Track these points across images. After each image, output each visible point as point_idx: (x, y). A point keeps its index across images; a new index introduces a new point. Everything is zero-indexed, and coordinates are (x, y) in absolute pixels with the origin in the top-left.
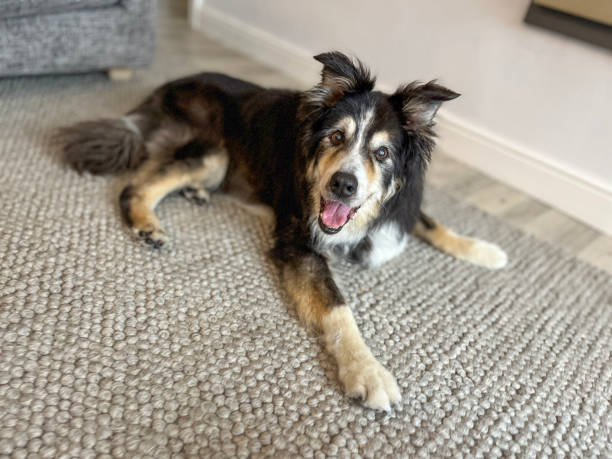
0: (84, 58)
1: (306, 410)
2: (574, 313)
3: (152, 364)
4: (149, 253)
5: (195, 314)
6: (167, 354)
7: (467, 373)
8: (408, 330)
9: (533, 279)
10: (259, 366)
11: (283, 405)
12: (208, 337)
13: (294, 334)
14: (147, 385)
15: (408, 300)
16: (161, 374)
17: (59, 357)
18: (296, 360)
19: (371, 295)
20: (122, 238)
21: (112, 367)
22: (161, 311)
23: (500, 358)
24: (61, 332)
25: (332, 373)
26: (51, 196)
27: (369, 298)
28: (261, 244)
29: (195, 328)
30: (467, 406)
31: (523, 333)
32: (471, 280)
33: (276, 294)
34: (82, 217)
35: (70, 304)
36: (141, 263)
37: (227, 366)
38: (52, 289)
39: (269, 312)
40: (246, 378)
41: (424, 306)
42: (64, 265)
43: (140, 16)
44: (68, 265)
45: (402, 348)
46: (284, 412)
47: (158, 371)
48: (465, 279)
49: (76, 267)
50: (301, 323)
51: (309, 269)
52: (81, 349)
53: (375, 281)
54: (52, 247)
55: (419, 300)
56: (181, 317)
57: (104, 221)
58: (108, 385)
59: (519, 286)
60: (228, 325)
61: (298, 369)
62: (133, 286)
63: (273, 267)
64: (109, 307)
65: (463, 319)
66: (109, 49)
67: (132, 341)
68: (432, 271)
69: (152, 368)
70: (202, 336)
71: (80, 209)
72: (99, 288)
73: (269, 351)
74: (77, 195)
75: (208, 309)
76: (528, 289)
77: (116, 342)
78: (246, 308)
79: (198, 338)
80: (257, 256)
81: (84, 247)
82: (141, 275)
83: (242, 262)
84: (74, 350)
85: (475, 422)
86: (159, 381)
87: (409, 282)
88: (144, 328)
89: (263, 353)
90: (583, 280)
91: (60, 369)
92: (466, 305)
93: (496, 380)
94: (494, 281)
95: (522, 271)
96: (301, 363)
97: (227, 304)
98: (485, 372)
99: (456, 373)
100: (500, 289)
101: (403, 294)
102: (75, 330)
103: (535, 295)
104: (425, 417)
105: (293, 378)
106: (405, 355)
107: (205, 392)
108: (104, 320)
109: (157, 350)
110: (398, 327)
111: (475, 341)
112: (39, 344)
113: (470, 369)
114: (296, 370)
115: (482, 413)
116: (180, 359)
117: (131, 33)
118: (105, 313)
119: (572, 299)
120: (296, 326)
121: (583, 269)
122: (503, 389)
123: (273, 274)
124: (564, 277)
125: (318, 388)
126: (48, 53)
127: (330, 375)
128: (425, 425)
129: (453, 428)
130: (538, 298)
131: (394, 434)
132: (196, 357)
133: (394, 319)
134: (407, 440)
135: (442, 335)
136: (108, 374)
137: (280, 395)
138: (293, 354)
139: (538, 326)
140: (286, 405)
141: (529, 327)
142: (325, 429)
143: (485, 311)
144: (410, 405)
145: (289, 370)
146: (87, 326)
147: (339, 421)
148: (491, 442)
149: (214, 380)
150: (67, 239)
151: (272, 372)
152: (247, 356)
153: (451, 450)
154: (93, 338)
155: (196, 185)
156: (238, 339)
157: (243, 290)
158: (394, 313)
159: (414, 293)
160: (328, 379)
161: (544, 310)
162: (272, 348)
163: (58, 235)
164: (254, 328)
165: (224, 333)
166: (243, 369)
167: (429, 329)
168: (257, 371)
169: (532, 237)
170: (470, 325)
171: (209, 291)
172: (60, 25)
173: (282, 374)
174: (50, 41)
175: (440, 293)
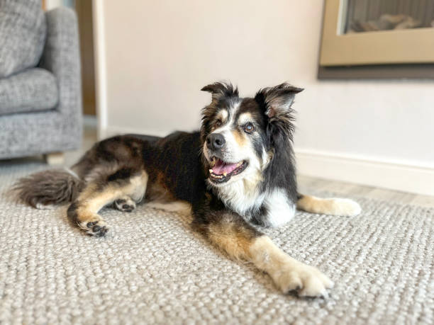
0: (31, 146)
1: (260, 310)
2: (427, 230)
3: (116, 301)
4: (97, 240)
5: (144, 267)
6: (128, 293)
7: (376, 271)
8: (316, 254)
9: (388, 218)
10: (209, 290)
11: (240, 310)
12: (160, 278)
13: (229, 267)
14: (115, 315)
15: (308, 239)
16: (126, 306)
17: (31, 307)
18: (238, 281)
19: (278, 239)
20: (72, 235)
21: (80, 308)
22: (115, 269)
23: (394, 259)
24: (29, 292)
25: (270, 285)
26: (11, 221)
27: (277, 242)
28: (183, 225)
29: (147, 275)
30: (388, 287)
31: (401, 244)
32: (346, 223)
33: (205, 248)
34: (38, 228)
35: (36, 275)
36: (92, 246)
37: (182, 293)
38: (19, 268)
39: (204, 259)
40: (201, 298)
41: (320, 240)
42: (27, 254)
43: (70, 115)
44: (30, 254)
45: (317, 264)
46: (242, 314)
47: (122, 305)
48: (341, 224)
49: (38, 254)
50: (233, 260)
51: (228, 221)
52: (49, 300)
53: (278, 233)
54: (15, 246)
55: (315, 237)
56: (134, 270)
57: (56, 228)
58: (79, 320)
59: (381, 222)
60: (173, 270)
61: (242, 287)
62: (87, 258)
63: (197, 235)
64: (70, 272)
65: (354, 243)
66: (49, 139)
67: (95, 289)
68: (316, 223)
69: (117, 304)
70: (154, 279)
71: (35, 225)
72: (59, 264)
73: (213, 280)
74: (32, 218)
75: (153, 264)
76: (388, 223)
77: (80, 293)
78: (185, 259)
79: (151, 280)
80: (183, 231)
81: (43, 242)
82: (93, 251)
83: (172, 235)
84: (44, 302)
85: (400, 297)
86: (126, 311)
87: (302, 230)
88: (103, 280)
89: (209, 282)
90: (421, 214)
91: (33, 316)
92: (350, 236)
93: (399, 270)
94: (362, 222)
95: (378, 215)
96: (243, 284)
97: (169, 259)
98: (389, 268)
99: (368, 272)
100: (369, 225)
101: (302, 236)
102: (42, 289)
103: (395, 225)
104: (359, 300)
105: (240, 292)
106: (322, 266)
107: (168, 312)
108: (67, 280)
109: (118, 293)
110: (308, 254)
111: (370, 253)
112: (11, 301)
113: (376, 268)
114: (240, 288)
115: (402, 291)
116: (140, 294)
117: (64, 127)
118: (66, 276)
119: (421, 224)
120: (229, 263)
121: (417, 210)
122: (408, 275)
123: (199, 239)
124: (407, 214)
125: (264, 295)
126: (4, 143)
127: (270, 286)
128: (362, 305)
129: (386, 302)
130: (398, 227)
131: (341, 314)
132: (154, 291)
133: (302, 249)
134: (354, 316)
135: (343, 253)
136: (77, 312)
137: (234, 304)
138: (234, 278)
139: (408, 239)
140: (242, 309)
141: (402, 241)
142: (282, 320)
143: (367, 237)
144: (344, 294)
145: (235, 288)
146: (53, 286)
147: (292, 312)
148: (419, 305)
149: (173, 303)
150: (28, 241)
151: (221, 292)
152: (196, 284)
153: (393, 316)
154: (59, 292)
155: (125, 198)
156: (185, 277)
157: (178, 249)
158: (300, 246)
159: (309, 234)
160: (269, 289)
161: (406, 231)
162: (215, 277)
163: (19, 239)
164: (195, 269)
165: (172, 274)
166: (195, 294)
167: (331, 252)
168: (208, 293)
169: (373, 200)
170: (361, 245)
171: (151, 254)
172: (13, 124)
173: (230, 291)
174: (6, 134)
175: (327, 232)
